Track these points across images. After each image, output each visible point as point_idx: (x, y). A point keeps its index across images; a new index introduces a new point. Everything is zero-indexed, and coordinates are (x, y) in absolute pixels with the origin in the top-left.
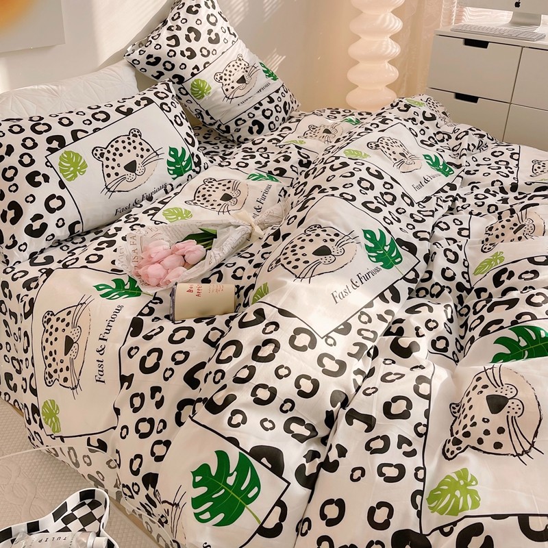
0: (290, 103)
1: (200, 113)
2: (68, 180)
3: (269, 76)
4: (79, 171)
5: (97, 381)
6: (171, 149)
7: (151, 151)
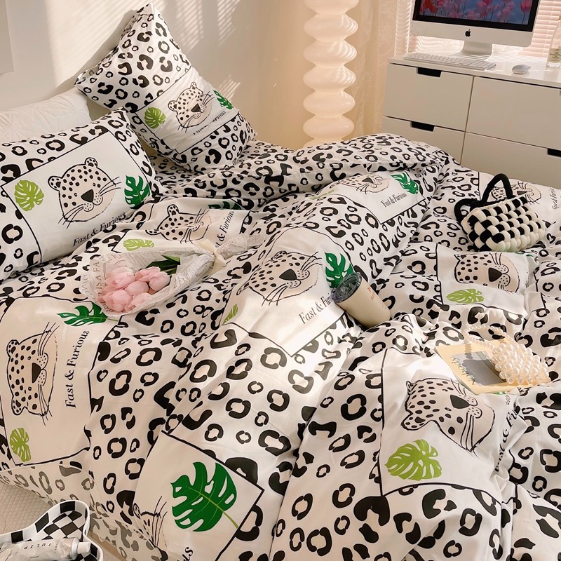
0: (247, 132)
1: (155, 143)
2: (25, 209)
3: (224, 104)
4: (36, 201)
5: (67, 405)
6: (128, 178)
7: (108, 180)
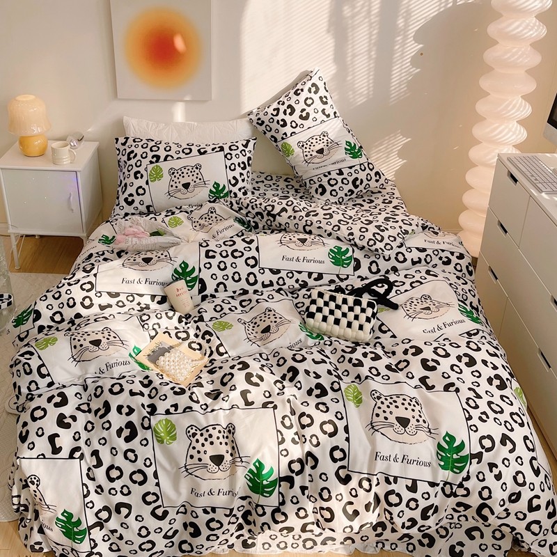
2: (151, 181)
4: (158, 178)
6: (215, 183)
7: (202, 180)
